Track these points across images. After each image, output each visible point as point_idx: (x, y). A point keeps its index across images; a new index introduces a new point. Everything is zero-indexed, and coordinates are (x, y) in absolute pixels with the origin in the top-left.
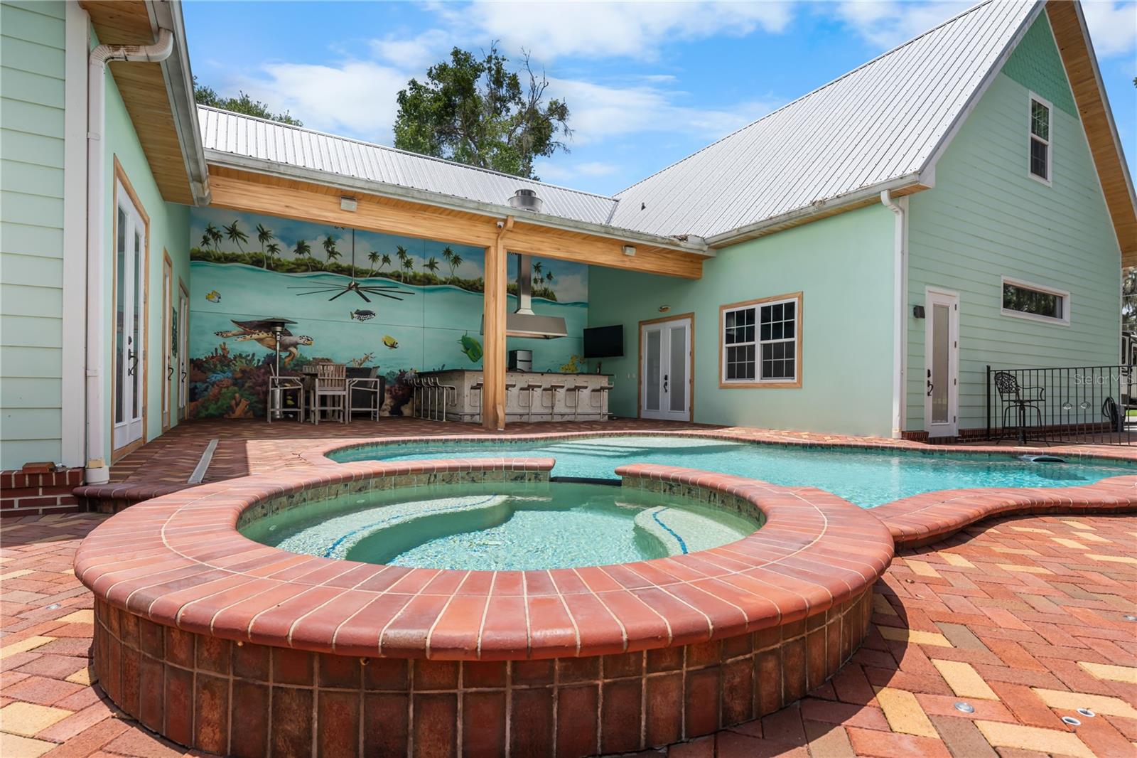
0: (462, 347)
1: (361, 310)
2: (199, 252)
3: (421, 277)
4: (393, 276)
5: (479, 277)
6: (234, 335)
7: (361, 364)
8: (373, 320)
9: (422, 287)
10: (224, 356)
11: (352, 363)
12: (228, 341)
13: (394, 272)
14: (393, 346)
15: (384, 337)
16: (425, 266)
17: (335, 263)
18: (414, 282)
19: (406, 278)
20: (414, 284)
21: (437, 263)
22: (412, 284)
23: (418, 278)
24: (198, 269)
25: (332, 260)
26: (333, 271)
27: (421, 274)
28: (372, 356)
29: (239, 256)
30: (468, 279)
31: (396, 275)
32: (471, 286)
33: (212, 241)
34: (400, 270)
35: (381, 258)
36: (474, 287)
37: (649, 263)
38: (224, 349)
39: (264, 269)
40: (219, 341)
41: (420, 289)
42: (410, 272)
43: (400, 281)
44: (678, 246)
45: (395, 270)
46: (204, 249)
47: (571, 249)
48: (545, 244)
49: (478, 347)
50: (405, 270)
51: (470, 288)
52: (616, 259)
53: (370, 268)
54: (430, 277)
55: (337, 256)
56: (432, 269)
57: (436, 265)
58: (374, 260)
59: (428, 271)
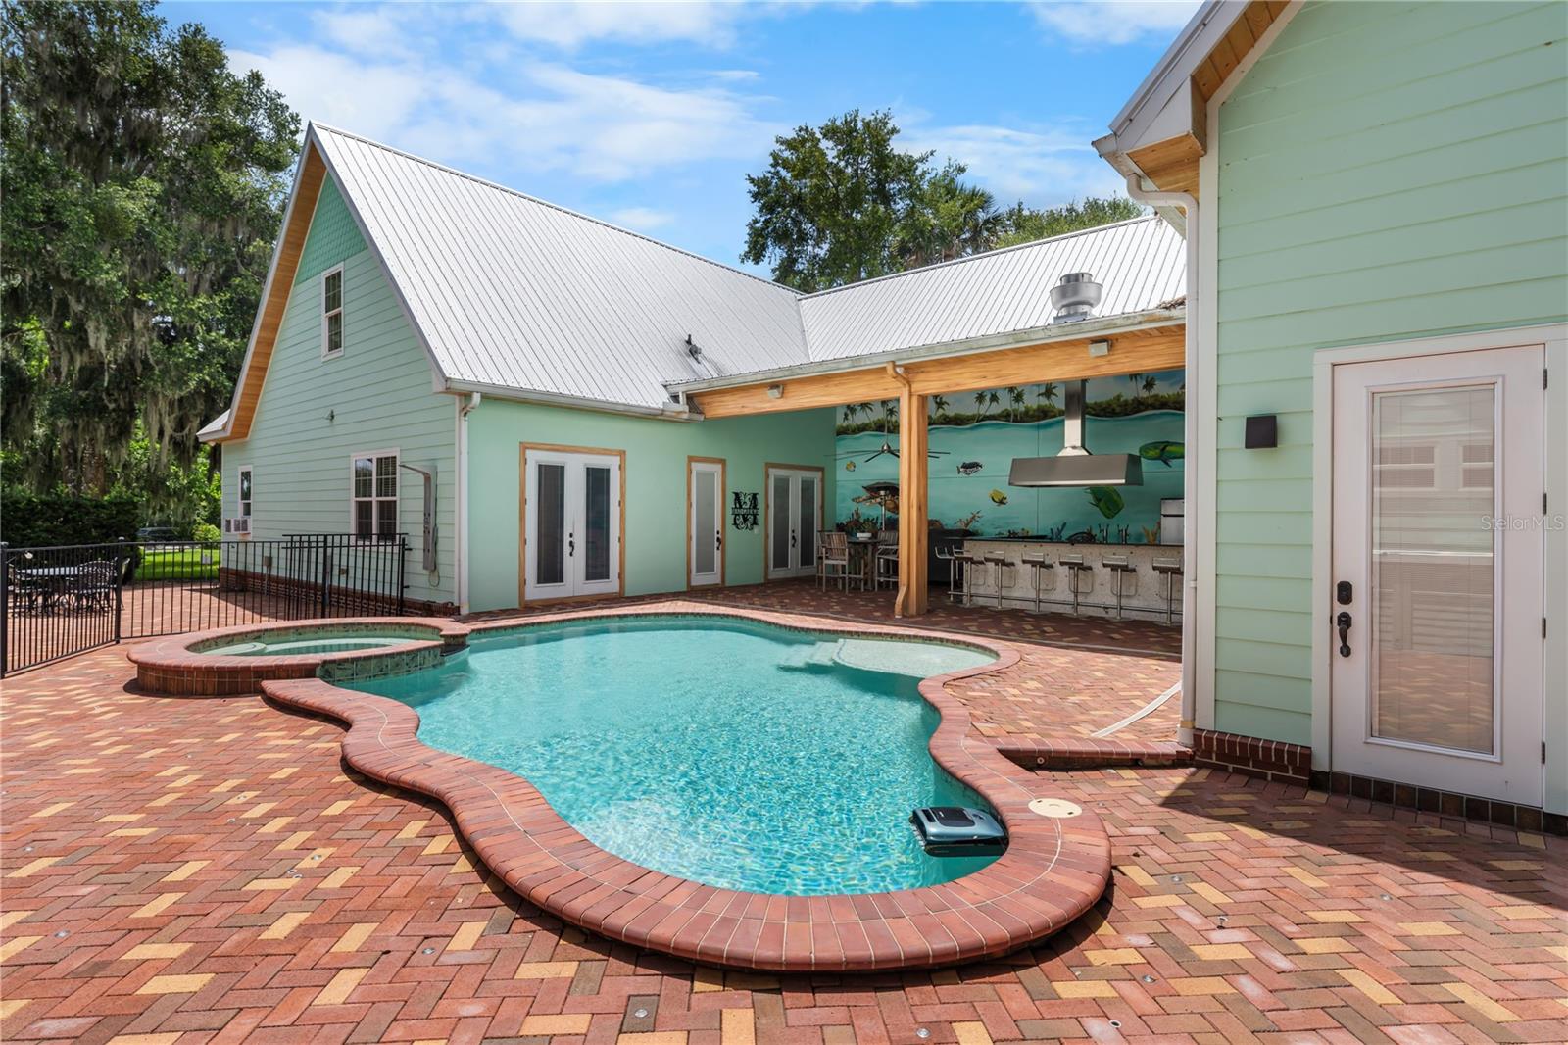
0: (1090, 498)
1: (967, 462)
2: (842, 427)
3: (1034, 410)
4: (1002, 416)
5: (1116, 394)
6: (865, 500)
7: (967, 525)
8: (981, 472)
9: (1036, 423)
10: (858, 521)
11: (959, 524)
12: (860, 506)
13: (1003, 412)
14: (1001, 502)
15: (991, 492)
16: (1039, 395)
17: (943, 414)
18: (1025, 419)
19: (1016, 416)
20: (1027, 422)
21: (1055, 388)
22: (1024, 422)
23: (1031, 412)
24: (842, 442)
25: (941, 411)
26: (942, 424)
27: (1035, 406)
28: (980, 514)
29: (867, 425)
30: (1098, 400)
31: (1005, 413)
32: (1104, 409)
33: (849, 416)
34: (1009, 408)
35: (988, 398)
36: (1110, 410)
37: (1152, 357)
38: (857, 514)
39: (885, 433)
40: (853, 506)
41: (1032, 427)
42: (1021, 407)
43: (1009, 421)
44: (1169, 318)
45: (1003, 408)
46: (845, 424)
47: (1004, 372)
48: (965, 375)
49: (1116, 497)
50: (1016, 405)
51: (1102, 413)
52: (1081, 366)
53: (976, 412)
54: (1046, 408)
55: (945, 406)
56: (1048, 397)
57: (1054, 391)
58: (980, 402)
59: (1044, 401)
